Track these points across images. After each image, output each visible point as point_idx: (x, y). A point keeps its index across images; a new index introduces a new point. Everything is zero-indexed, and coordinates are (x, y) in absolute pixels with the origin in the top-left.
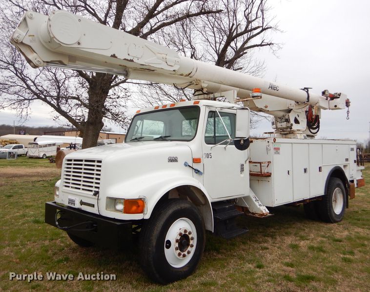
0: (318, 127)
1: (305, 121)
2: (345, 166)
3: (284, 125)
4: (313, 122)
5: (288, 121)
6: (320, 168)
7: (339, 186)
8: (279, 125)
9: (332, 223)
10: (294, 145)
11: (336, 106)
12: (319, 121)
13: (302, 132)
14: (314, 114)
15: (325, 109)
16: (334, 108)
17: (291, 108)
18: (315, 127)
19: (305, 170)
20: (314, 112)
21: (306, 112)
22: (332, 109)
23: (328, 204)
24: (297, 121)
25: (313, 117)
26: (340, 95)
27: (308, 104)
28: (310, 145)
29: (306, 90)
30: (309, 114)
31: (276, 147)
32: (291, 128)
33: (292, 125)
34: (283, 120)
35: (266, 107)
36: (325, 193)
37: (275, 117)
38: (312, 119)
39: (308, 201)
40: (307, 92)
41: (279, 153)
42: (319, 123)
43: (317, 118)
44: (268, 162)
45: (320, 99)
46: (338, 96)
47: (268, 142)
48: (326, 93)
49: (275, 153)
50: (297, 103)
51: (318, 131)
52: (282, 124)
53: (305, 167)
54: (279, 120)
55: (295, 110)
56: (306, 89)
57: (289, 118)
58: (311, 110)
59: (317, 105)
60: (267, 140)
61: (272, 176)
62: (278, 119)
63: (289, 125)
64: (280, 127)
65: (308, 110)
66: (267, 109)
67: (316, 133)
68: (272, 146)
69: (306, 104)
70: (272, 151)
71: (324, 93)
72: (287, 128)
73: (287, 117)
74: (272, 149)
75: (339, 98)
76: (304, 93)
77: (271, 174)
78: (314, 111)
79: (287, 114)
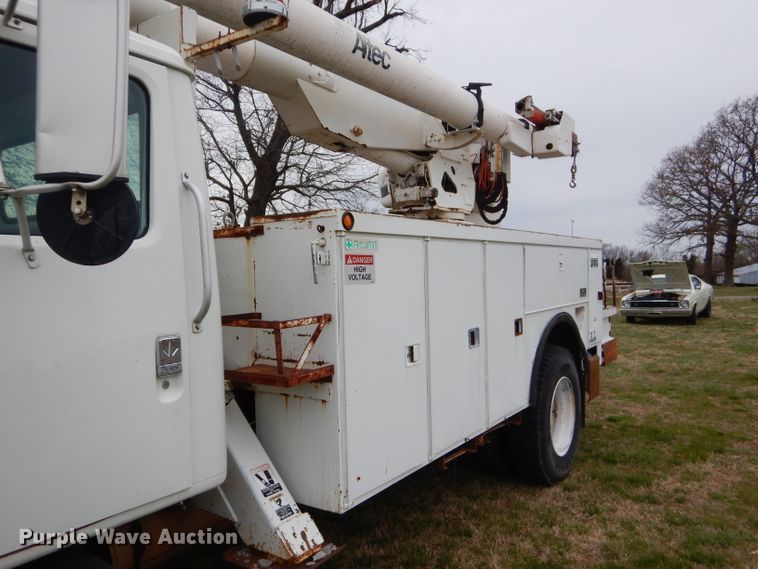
0: (504, 205)
1: (472, 185)
2: (578, 310)
3: (414, 193)
4: (491, 193)
5: (423, 181)
6: (518, 323)
7: (565, 370)
8: (400, 194)
9: (549, 486)
10: (432, 244)
11: (549, 146)
12: (506, 189)
13: (462, 217)
14: (493, 169)
15: (522, 153)
16: (545, 150)
17: (434, 145)
18: (495, 205)
19: (473, 337)
20: (494, 164)
21: (474, 165)
22: (541, 156)
23: (539, 433)
24: (449, 185)
25: (493, 179)
26: (559, 116)
27: (479, 134)
28: (489, 247)
29: (475, 91)
30: (480, 169)
31: (355, 250)
32: (434, 203)
33: (435, 192)
34: (412, 181)
35: (357, 132)
36: (530, 401)
37: (391, 173)
38: (489, 183)
39: (482, 440)
40: (478, 96)
41: (368, 277)
42: (505, 195)
43: (502, 181)
44: (319, 319)
45: (510, 124)
46: (556, 120)
47: (321, 229)
48: (528, 106)
49: (352, 277)
50: (451, 129)
51: (503, 216)
52: (408, 190)
53: (472, 327)
54: (400, 180)
55: (445, 154)
56: (475, 87)
57: (428, 173)
58: (486, 159)
59: (504, 140)
60: (316, 221)
61: (338, 376)
62: (398, 177)
63: (428, 193)
64: (403, 199)
65: (478, 161)
66: (361, 140)
67: (498, 221)
68: (337, 248)
69: (475, 131)
70: (339, 269)
71: (520, 106)
72: (423, 200)
73: (421, 172)
74: (337, 261)
75: (557, 123)
76: (470, 99)
77: (331, 369)
78: (493, 161)
79: (423, 163)
